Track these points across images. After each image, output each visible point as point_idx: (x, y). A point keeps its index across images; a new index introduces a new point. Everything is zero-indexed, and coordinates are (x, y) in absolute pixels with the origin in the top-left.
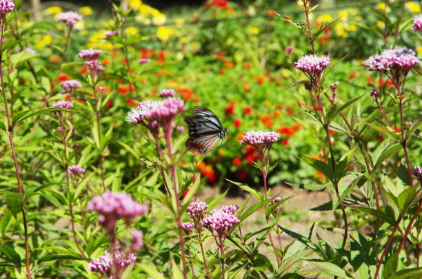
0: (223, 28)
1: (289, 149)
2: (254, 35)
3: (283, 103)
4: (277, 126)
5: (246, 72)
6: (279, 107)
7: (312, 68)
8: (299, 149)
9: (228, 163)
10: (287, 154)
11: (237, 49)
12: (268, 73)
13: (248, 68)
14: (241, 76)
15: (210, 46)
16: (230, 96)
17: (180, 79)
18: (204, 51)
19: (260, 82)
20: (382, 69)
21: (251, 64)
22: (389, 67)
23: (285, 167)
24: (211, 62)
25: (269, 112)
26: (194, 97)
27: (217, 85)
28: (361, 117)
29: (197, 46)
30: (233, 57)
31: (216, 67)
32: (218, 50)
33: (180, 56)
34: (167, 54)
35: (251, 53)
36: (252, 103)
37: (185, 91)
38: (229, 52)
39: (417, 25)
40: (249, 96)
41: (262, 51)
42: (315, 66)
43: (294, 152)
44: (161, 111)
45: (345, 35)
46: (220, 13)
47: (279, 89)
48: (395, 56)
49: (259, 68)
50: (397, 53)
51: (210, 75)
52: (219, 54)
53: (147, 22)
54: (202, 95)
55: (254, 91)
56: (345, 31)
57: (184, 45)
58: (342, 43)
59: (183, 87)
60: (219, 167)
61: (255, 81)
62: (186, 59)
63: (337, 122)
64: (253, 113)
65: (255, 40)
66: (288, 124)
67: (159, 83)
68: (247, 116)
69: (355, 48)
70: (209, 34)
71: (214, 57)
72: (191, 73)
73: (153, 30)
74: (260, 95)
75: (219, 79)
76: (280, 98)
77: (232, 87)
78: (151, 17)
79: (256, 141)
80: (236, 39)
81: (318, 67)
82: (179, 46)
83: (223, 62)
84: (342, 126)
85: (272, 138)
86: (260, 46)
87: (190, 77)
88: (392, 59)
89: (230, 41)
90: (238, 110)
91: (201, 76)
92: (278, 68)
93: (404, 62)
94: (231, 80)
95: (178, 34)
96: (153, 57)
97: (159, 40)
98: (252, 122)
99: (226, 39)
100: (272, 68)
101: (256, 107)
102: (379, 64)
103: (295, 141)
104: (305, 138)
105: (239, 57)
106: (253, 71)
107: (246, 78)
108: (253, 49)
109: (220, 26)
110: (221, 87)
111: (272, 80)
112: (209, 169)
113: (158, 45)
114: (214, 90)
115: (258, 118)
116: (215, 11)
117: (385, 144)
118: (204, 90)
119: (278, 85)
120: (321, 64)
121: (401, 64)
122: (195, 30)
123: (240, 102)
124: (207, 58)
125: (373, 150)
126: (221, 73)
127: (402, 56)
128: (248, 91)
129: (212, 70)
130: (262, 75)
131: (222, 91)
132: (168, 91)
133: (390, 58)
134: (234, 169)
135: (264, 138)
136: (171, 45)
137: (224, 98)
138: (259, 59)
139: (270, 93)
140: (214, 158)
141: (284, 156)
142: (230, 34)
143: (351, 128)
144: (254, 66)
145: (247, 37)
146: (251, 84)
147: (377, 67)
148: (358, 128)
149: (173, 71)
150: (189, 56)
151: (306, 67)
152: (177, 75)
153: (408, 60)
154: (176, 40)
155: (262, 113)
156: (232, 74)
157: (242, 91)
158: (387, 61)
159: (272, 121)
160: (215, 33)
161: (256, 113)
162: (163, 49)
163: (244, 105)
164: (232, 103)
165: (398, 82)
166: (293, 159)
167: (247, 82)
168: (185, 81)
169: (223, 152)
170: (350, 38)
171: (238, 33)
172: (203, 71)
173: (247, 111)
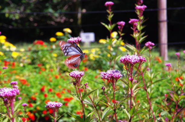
0: (41, 54)
1: (68, 107)
2: (55, 57)
3: (66, 87)
4: (63, 97)
5: (50, 73)
6: (64, 89)
7: (76, 76)
8: (72, 108)
9: (41, 113)
10: (67, 110)
11: (47, 63)
12: (60, 74)
13: (51, 71)
14: (48, 75)
15: (35, 61)
16: (43, 83)
17: (21, 75)
18: (33, 63)
19: (56, 77)
20: (107, 78)
21: (53, 70)
22: (110, 77)
23: (66, 115)
24: (35, 68)
25: (60, 91)
26: (27, 83)
27: (38, 78)
28: (99, 96)
29: (29, 61)
30: (45, 66)
31: (37, 70)
32: (38, 63)
33: (21, 65)
34: (16, 64)
35: (53, 65)
36: (53, 86)
37: (23, 80)
38: (43, 64)
39: (121, 61)
40: (52, 83)
41: (58, 64)
42: (78, 75)
43: (70, 109)
44: (9, 94)
45: (94, 59)
46: (40, 47)
47: (65, 81)
48: (112, 73)
49: (56, 72)
50: (113, 72)
51: (35, 74)
52: (39, 65)
53: (8, 49)
54: (31, 82)
55: (53, 82)
56: (94, 57)
57: (24, 60)
58: (92, 63)
59: (23, 78)
60: (37, 114)
61: (54, 77)
62: (24, 66)
63: (87, 99)
64: (53, 91)
65: (55, 59)
66: (68, 96)
67: (11, 76)
68: (50, 93)
69: (98, 65)
70: (35, 56)
71: (36, 66)
72: (26, 72)
73: (10, 53)
74: (56, 83)
75: (38, 76)
76: (65, 85)
77: (44, 79)
78: (9, 47)
79: (52, 106)
80: (47, 58)
81: (79, 76)
82: (21, 60)
83: (41, 68)
84: (89, 101)
85: (59, 105)
86: (57, 62)
87: (25, 74)
88: (111, 74)
89: (44, 59)
90: (46, 90)
91: (31, 74)
92: (64, 72)
93: (116, 76)
94: (44, 76)
95: (21, 55)
96: (10, 65)
97: (12, 58)
98: (52, 95)
99: (42, 58)
100: (62, 71)
101: (54, 89)
102: (105, 76)
103: (70, 104)
104: (75, 103)
105: (48, 66)
106: (54, 73)
107: (50, 76)
108: (54, 63)
109: (40, 53)
110: (39, 79)
111: (62, 77)
112: (32, 115)
113: (12, 59)
114: (36, 80)
115: (55, 93)
116: (38, 46)
117: (107, 110)
118: (32, 80)
119: (64, 79)
120: (80, 75)
121: (114, 77)
122: (29, 54)
123: (47, 86)
124: (34, 66)
125: (103, 110)
126: (39, 73)
127: (115, 73)
128: (51, 81)
129: (35, 72)
130: (57, 74)
131: (39, 81)
132: (14, 82)
133: (110, 73)
134: (43, 115)
135: (55, 105)
136: (18, 60)
137: (40, 84)
138: (57, 68)
139: (61, 82)
140: (34, 110)
141: (65, 111)
142: (44, 56)
143: (93, 102)
144: (54, 70)
145: (52, 58)
146: (52, 79)
147: (104, 77)
148: (96, 102)
149: (18, 71)
150: (26, 65)
151: (74, 75)
152: (20, 73)
153: (118, 75)
154: (20, 58)
155: (57, 91)
156: (44, 73)
157: (48, 81)
158: (109, 75)
159: (61, 95)
160: (38, 55)
161: (54, 91)
162: (14, 61)
163: (49, 87)
164: (44, 87)
165: (113, 84)
166: (69, 112)
167: (50, 78)
168: (23, 76)
169: (39, 108)
170: (96, 61)
171: (48, 56)
172: (32, 72)
173: (50, 90)
